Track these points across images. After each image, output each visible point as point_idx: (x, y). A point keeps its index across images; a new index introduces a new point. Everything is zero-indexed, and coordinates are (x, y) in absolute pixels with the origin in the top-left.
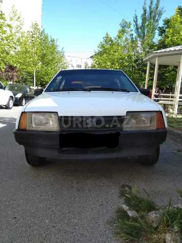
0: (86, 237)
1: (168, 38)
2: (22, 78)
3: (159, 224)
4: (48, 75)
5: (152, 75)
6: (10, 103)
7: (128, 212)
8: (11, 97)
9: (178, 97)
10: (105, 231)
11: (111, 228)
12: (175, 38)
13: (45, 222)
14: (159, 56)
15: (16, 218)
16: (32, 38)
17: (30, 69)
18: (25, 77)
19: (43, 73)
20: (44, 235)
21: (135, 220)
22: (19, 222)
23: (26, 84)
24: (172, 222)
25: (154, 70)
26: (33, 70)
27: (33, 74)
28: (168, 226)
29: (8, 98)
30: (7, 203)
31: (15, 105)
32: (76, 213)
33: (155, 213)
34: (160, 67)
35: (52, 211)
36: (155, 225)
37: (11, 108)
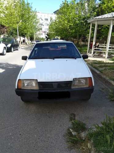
0: (53, 143)
1: (105, 4)
2: (10, 32)
3: (85, 139)
4: (26, 29)
5: (93, 30)
6: (4, 52)
7: (72, 133)
8: (5, 47)
9: (108, 48)
10: (62, 140)
11: (65, 138)
12: (109, 4)
13: (35, 136)
14: (97, 21)
15: (21, 134)
16: (14, 2)
17: (14, 26)
18: (11, 31)
19: (23, 27)
20: (35, 143)
21: (75, 136)
22: (22, 137)
23: (13, 36)
24: (91, 138)
25: (95, 27)
26: (17, 26)
27: (17, 29)
28: (89, 140)
29: (3, 48)
30: (15, 126)
31: (7, 52)
32: (49, 131)
33: (84, 134)
34: (98, 26)
35: (37, 130)
36: (84, 139)
37: (5, 55)
